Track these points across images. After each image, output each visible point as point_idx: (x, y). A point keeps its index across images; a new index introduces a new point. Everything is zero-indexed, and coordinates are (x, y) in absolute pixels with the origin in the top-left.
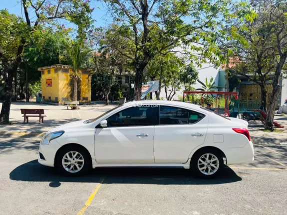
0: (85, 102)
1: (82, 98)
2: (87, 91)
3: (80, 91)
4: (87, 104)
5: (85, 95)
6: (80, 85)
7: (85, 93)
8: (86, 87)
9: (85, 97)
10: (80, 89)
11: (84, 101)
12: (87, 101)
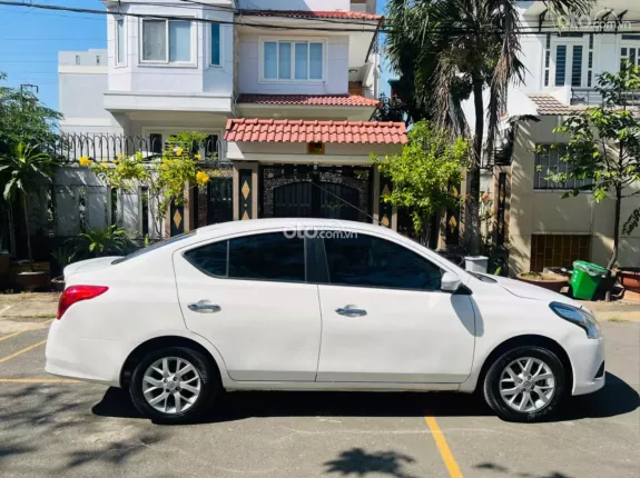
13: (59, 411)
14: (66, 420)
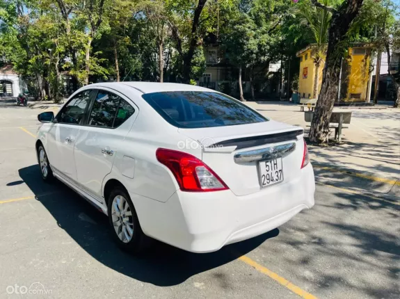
0: (354, 102)
1: (348, 95)
2: (360, 83)
3: (348, 83)
4: (357, 105)
5: (355, 89)
6: (348, 73)
7: (356, 86)
8: (360, 76)
9: (356, 93)
10: (348, 80)
11: (353, 99)
12: (357, 99)
13: (301, 243)
14: (299, 233)
